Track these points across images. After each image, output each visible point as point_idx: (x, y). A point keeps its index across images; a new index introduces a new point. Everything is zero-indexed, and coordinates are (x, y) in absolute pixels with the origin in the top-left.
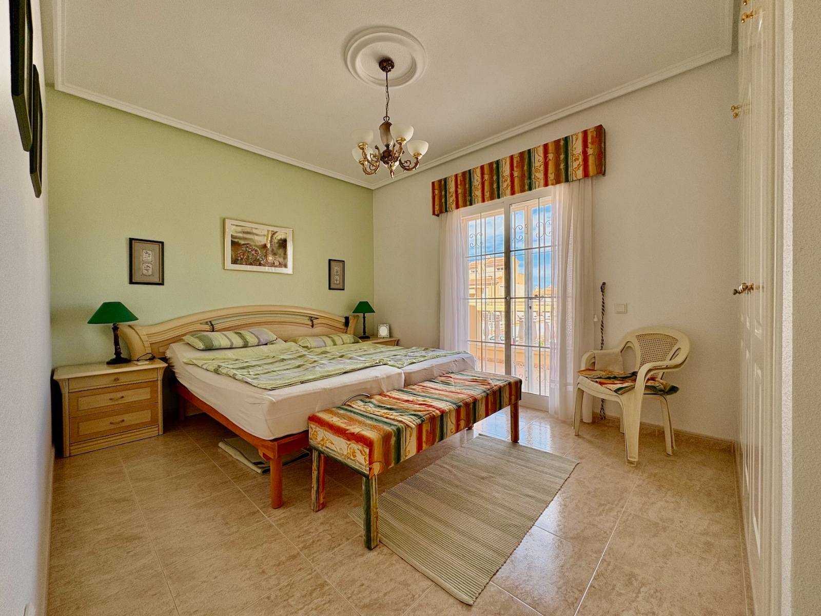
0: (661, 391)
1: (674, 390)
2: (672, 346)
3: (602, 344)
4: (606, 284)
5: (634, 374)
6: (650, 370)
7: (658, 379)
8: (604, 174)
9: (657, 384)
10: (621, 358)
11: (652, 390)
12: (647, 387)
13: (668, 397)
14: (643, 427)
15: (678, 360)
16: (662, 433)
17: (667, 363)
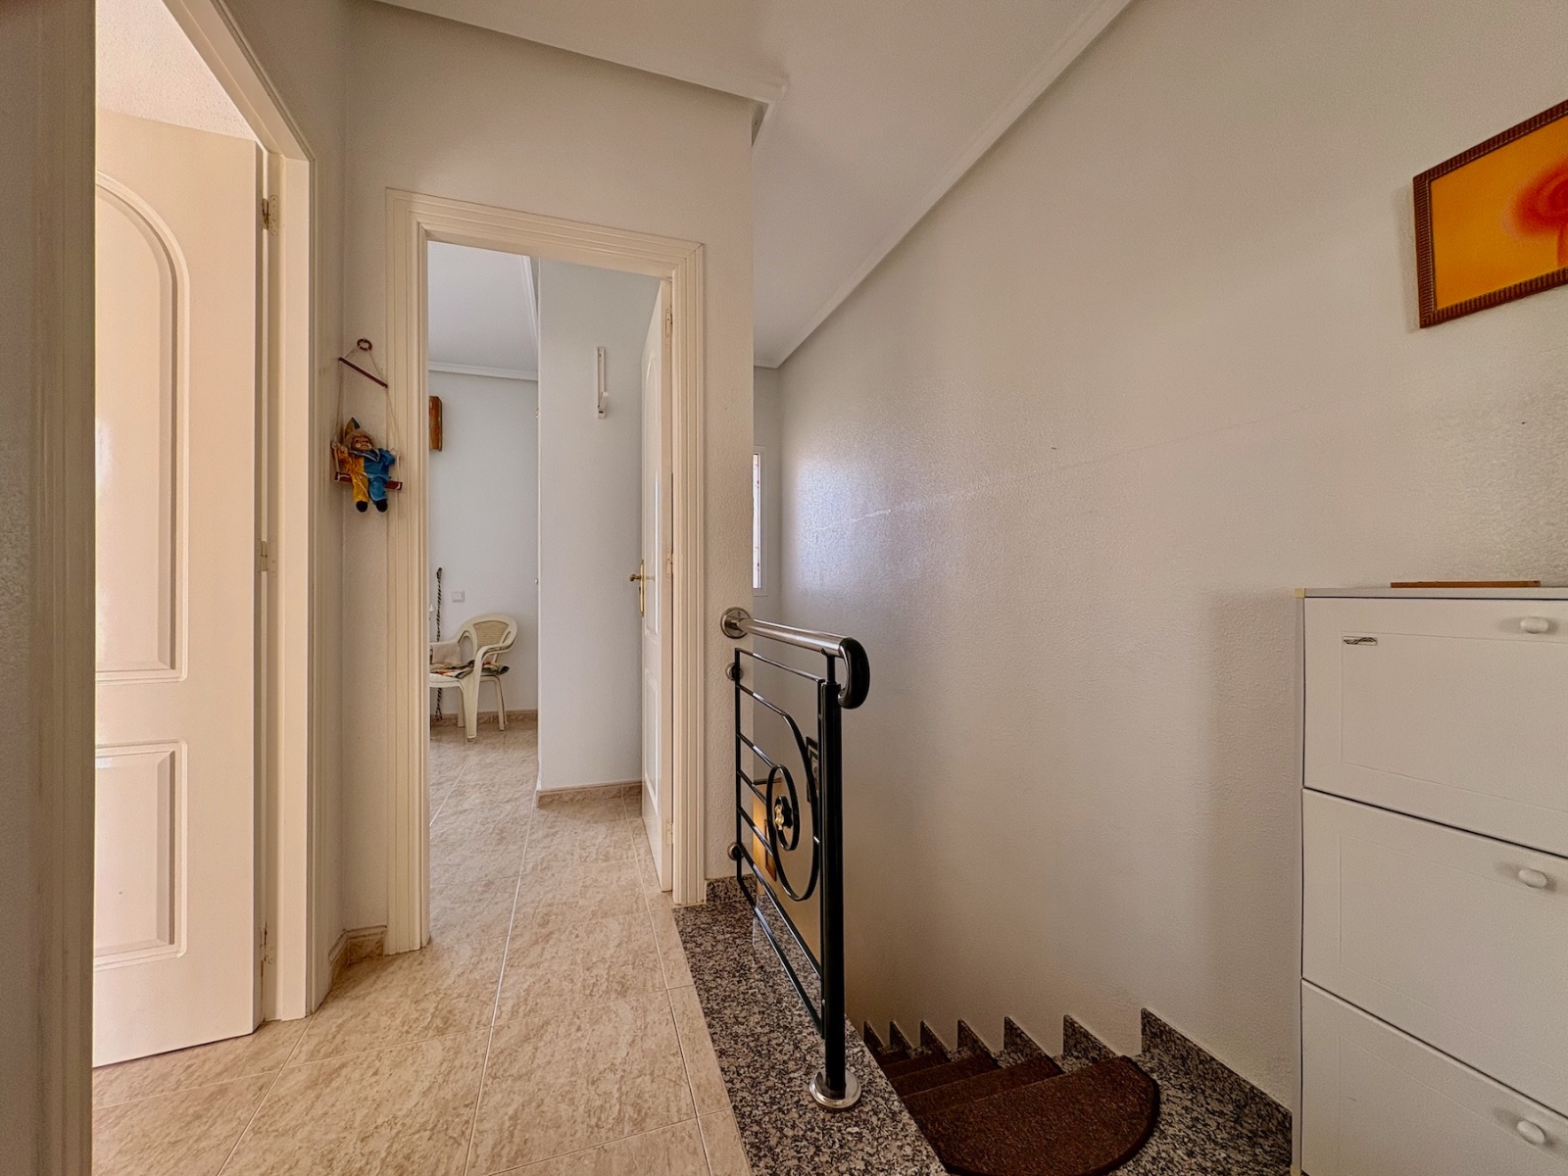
0: (495, 671)
1: (505, 669)
2: (505, 629)
3: (439, 636)
4: (443, 571)
5: (472, 663)
6: (485, 654)
7: (493, 662)
8: (440, 450)
9: (491, 667)
10: (458, 649)
11: (487, 670)
12: (484, 669)
13: (500, 677)
14: (480, 716)
15: (508, 642)
16: (496, 718)
17: (501, 644)
